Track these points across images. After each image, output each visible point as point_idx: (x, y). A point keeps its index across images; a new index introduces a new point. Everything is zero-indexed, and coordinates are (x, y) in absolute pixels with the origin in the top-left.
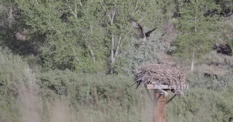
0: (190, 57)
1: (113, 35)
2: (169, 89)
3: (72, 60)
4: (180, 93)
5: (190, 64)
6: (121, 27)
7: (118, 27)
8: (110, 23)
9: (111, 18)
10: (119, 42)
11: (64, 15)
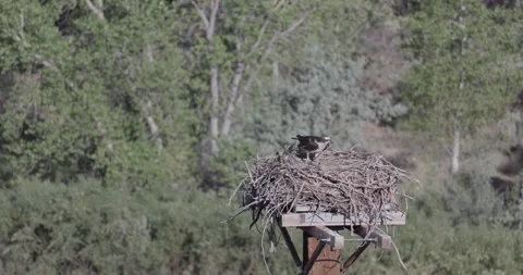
0: (449, 133)
1: (214, 71)
2: (349, 227)
3: (93, 149)
4: (380, 239)
5: (449, 154)
6: (239, 46)
7: (231, 47)
8: (204, 35)
9: (209, 18)
10: (235, 89)
11: (65, 14)
